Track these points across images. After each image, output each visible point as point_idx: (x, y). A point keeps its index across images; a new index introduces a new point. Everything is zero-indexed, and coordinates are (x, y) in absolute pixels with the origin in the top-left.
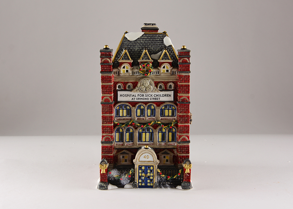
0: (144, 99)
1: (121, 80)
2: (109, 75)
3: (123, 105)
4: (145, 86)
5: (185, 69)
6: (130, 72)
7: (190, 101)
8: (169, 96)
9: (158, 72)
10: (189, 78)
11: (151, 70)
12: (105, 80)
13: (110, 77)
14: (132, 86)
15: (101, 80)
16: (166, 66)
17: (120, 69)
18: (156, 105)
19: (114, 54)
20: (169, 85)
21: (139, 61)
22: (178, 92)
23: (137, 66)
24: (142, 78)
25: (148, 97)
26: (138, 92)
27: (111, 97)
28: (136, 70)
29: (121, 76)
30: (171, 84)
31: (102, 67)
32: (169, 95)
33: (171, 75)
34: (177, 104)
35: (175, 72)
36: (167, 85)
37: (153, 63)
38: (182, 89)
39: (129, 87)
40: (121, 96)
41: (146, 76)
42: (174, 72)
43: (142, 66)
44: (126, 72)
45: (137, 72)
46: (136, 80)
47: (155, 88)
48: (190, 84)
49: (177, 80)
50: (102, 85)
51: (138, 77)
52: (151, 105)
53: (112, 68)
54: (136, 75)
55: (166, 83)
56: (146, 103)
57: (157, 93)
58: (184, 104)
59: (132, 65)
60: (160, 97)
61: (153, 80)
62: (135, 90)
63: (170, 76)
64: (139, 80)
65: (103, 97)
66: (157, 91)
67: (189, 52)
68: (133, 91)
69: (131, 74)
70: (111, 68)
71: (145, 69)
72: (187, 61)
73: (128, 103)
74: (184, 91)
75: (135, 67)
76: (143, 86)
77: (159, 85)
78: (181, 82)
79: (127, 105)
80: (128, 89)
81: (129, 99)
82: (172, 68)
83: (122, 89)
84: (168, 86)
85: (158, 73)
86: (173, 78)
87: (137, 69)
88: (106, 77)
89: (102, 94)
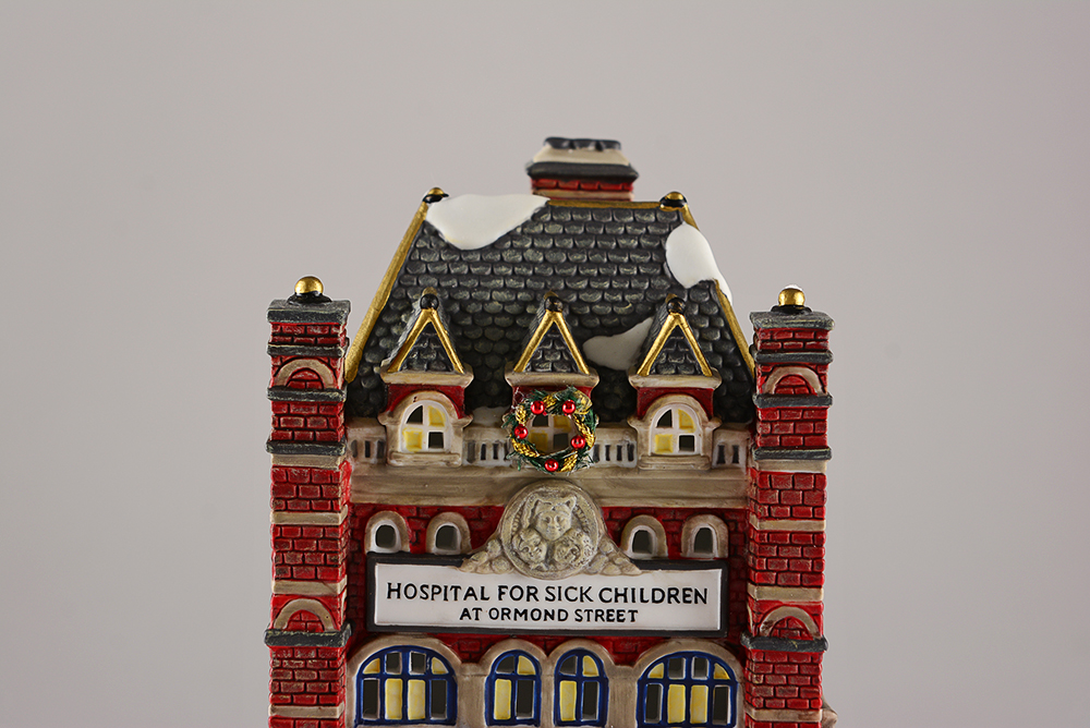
0: (536, 615)
1: (397, 494)
2: (322, 462)
3: (405, 649)
4: (548, 536)
5: (794, 434)
6: (454, 443)
7: (826, 633)
8: (692, 598)
9: (631, 448)
10: (822, 490)
11: (584, 437)
12: (297, 497)
13: (330, 478)
14: (463, 533)
15: (268, 496)
16: (682, 415)
17: (391, 427)
18: (614, 652)
19: (355, 329)
20: (695, 531)
21: (511, 378)
22: (748, 574)
23: (500, 409)
24: (530, 483)
25: (564, 604)
26: (501, 572)
27: (329, 601)
28: (490, 436)
29: (396, 472)
30: (710, 523)
31: (278, 415)
32: (697, 593)
33: (711, 470)
34: (745, 650)
35: (736, 449)
36: (681, 528)
37: (596, 394)
38: (778, 557)
39: (446, 536)
40: (394, 594)
41: (551, 471)
42: (730, 449)
43: (527, 409)
44: (425, 446)
45: (496, 447)
46: (489, 497)
47: (610, 547)
48: (827, 526)
49: (746, 499)
50: (276, 528)
51: (501, 476)
52: (581, 653)
53: (342, 416)
54: (490, 462)
55: (679, 516)
56: (548, 641)
57: (620, 582)
58: (789, 655)
59: (466, 402)
60: (638, 605)
61: (596, 498)
62: (484, 557)
63: (700, 473)
64: (511, 495)
65: (279, 602)
66: (622, 567)
67: (820, 330)
68: (471, 566)
69: (459, 461)
70: (335, 417)
71: (549, 431)
72: (807, 385)
73: (436, 641)
74: (788, 571)
75: (485, 415)
76: (535, 536)
77: (635, 530)
78: (770, 517)
79: (432, 654)
80: (442, 551)
81: (447, 613)
82: (713, 425)
83: (401, 553)
84: (688, 535)
85: (631, 458)
86: (724, 489)
87: (498, 425)
88: (301, 475)
89: (273, 583)
